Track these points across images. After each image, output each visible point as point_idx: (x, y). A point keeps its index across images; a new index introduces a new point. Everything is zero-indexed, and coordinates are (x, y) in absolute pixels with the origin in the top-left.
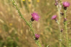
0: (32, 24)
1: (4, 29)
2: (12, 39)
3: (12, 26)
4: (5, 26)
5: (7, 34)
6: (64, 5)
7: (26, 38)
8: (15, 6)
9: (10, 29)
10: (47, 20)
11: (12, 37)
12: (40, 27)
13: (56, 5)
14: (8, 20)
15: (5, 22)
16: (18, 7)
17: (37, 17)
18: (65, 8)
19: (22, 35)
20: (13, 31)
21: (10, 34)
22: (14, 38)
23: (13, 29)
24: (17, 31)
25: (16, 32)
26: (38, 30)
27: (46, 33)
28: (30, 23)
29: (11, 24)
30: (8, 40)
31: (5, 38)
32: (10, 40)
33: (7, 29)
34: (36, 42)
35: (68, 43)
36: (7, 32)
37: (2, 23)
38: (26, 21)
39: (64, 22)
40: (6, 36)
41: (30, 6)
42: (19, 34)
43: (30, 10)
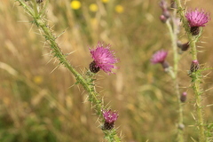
0: (92, 80)
1: (17, 93)
2: (42, 123)
3: (42, 86)
4: (21, 83)
5: (25, 108)
6: (189, 21)
7: (84, 120)
8: (42, 27)
9: (37, 93)
10: (145, 67)
11: (42, 117)
12: (124, 88)
13: (163, 21)
14: (28, 67)
15: (20, 72)
16: (49, 31)
17: (108, 59)
18: (194, 29)
19: (72, 113)
20: (44, 101)
21: (35, 110)
22: (47, 121)
23: (44, 93)
24: (57, 100)
25: (53, 104)
26: (120, 97)
27: (143, 106)
28: (87, 77)
29: (38, 80)
30: (28, 128)
31: (21, 119)
32: (36, 128)
33: (26, 95)
34: (106, 135)
35: (203, 136)
36: (26, 104)
37: (11, 75)
38: (74, 73)
39: (192, 71)
40: (23, 114)
41: (94, 23)
42: (62, 109)
43: (94, 35)
